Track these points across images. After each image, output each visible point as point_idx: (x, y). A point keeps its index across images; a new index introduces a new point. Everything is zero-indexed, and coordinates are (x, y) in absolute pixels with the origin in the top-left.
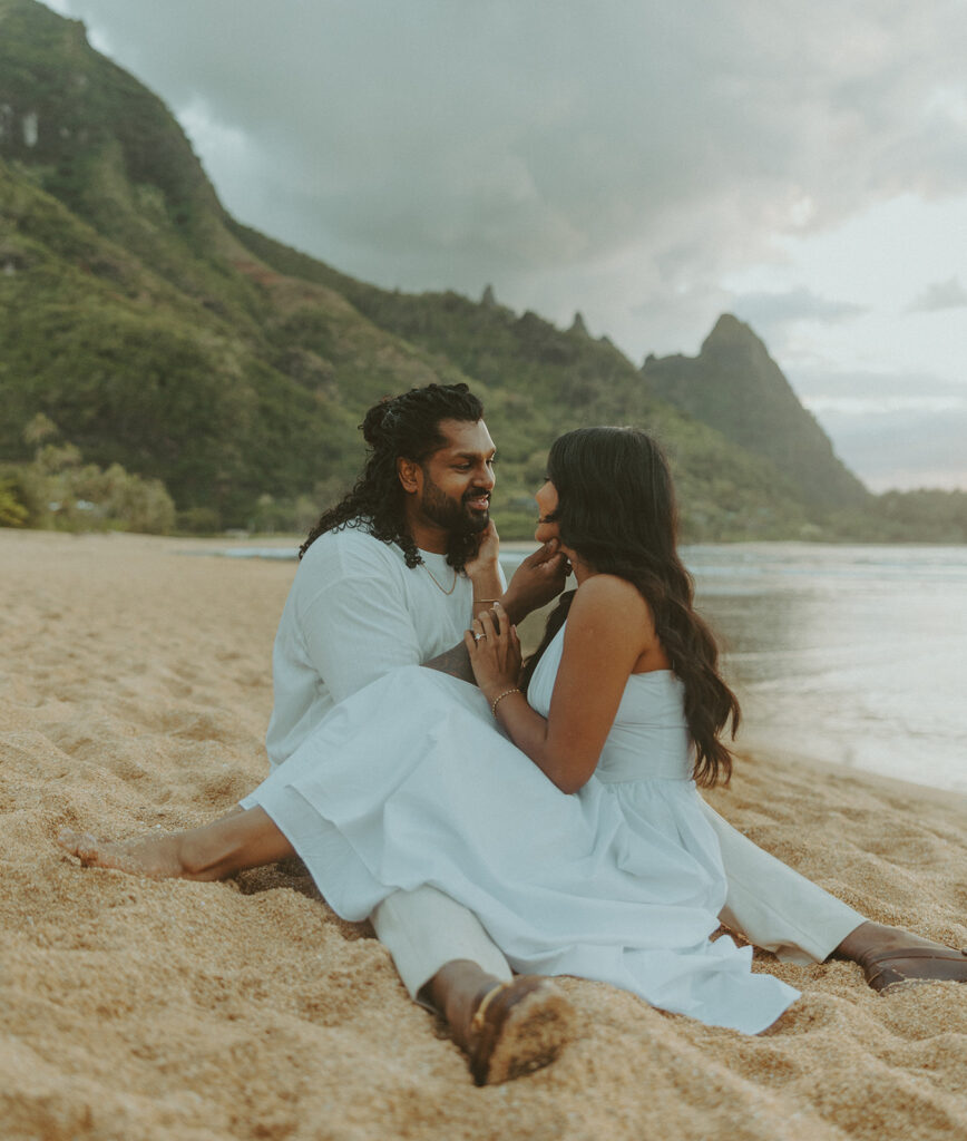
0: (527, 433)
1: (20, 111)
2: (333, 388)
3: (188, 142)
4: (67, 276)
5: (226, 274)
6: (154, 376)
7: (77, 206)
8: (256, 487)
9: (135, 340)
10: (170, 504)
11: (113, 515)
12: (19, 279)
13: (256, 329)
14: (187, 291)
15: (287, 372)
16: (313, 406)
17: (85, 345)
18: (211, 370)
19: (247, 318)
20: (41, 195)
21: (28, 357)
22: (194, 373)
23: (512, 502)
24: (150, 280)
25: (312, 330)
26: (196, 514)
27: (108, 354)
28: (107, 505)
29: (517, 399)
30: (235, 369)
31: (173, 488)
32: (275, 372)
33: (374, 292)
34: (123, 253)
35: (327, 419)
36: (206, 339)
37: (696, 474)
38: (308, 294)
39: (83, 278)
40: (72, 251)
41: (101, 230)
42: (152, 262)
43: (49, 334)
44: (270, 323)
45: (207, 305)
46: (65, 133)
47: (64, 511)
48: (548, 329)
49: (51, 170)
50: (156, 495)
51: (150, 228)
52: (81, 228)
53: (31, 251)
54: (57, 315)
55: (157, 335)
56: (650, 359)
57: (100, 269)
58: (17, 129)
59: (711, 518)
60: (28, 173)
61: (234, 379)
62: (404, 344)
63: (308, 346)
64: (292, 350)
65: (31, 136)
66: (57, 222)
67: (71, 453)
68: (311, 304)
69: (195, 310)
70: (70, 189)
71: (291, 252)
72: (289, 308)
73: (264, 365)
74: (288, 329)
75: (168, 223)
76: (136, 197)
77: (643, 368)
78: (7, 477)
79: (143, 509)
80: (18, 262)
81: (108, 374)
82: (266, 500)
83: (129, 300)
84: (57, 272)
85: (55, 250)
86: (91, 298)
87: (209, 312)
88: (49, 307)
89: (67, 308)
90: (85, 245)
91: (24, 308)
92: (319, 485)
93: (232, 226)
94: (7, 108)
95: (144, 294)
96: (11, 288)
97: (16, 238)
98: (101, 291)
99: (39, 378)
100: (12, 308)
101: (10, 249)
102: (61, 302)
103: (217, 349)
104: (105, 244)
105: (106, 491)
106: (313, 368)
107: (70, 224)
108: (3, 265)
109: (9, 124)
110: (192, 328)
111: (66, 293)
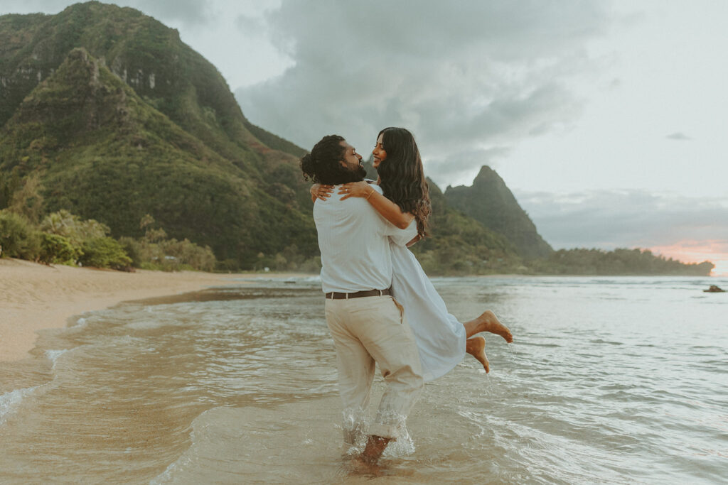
1: (147, 72)
2: (295, 202)
3: (227, 86)
4: (167, 150)
5: (245, 149)
6: (209, 197)
7: (174, 117)
8: (258, 250)
9: (199, 179)
10: (213, 257)
11: (185, 262)
12: (145, 151)
13: (258, 174)
14: (225, 157)
15: (273, 195)
16: (285, 211)
17: (175, 182)
18: (236, 194)
19: (254, 169)
20: (156, 111)
21: (148, 188)
22: (228, 196)
24: (208, 152)
25: (286, 175)
26: (228, 262)
27: (187, 186)
28: (181, 257)
30: (248, 194)
31: (218, 252)
32: (267, 195)
34: (195, 139)
35: (291, 216)
36: (233, 179)
37: (468, 242)
38: (284, 158)
39: (175, 151)
40: (171, 138)
41: (185, 128)
42: (210, 143)
43: (158, 177)
44: (266, 171)
45: (235, 163)
46: (168, 82)
47: (159, 260)
49: (162, 100)
50: (207, 253)
51: (209, 127)
52: (174, 127)
53: (149, 138)
54: (162, 168)
55: (210, 177)
56: (449, 187)
57: (184, 146)
58: (146, 80)
59: (475, 263)
60: (151, 101)
61: (246, 197)
63: (284, 182)
64: (275, 184)
65: (153, 85)
66: (163, 125)
67: (162, 233)
68: (285, 163)
69: (229, 165)
70: (171, 110)
71: (277, 137)
72: (274, 165)
73: (262, 191)
74: (274, 174)
75: (217, 125)
76: (202, 112)
77: (446, 192)
78: (125, 243)
79: (199, 259)
80: (144, 144)
81: (186, 196)
82: (261, 255)
83: (197, 161)
84: (162, 148)
85: (162, 138)
86: (179, 160)
87: (236, 167)
88: (158, 164)
89: (167, 165)
90: (177, 135)
91: (147, 165)
92: (288, 248)
93: (248, 126)
94: (140, 71)
95: (204, 158)
96: (140, 155)
97: (143, 132)
98: (184, 157)
99: (153, 198)
100: (141, 165)
101: (140, 137)
102: (164, 162)
103: (239, 184)
104: (186, 135)
105: (179, 251)
106: (284, 192)
107: (169, 126)
108: (136, 145)
109: (141, 78)
110: (227, 174)
111: (167, 158)
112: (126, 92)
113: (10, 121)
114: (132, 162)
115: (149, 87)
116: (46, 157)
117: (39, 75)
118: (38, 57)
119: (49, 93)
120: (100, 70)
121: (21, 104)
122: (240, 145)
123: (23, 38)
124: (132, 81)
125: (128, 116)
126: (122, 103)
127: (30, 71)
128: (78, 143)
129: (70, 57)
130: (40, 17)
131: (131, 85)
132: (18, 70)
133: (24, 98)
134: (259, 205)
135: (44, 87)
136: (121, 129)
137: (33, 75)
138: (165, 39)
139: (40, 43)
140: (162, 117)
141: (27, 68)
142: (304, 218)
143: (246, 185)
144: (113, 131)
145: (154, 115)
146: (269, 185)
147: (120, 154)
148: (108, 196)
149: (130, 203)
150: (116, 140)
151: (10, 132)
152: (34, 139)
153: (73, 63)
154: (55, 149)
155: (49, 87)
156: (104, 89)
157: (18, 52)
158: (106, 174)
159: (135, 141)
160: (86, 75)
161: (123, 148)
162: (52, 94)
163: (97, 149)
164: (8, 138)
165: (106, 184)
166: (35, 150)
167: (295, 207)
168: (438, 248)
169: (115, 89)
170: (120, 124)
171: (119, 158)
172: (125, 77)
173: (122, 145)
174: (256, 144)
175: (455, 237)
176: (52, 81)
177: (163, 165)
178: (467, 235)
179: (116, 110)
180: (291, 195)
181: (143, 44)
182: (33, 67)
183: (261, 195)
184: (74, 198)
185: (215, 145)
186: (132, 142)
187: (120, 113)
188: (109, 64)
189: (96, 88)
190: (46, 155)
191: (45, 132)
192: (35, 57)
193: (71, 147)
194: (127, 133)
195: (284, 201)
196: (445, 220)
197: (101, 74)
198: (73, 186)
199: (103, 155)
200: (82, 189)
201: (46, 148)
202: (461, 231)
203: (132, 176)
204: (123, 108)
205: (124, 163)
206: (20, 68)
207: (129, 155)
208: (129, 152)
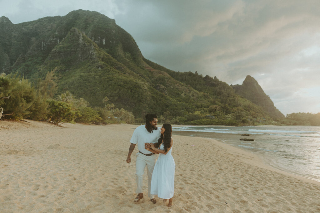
0: (208, 101)
1: (102, 38)
2: (166, 92)
3: (136, 43)
4: (111, 69)
5: (143, 69)
6: (130, 90)
7: (113, 56)
9: (125, 82)
10: (134, 117)
11: (121, 119)
12: (102, 70)
13: (150, 80)
15: (157, 89)
16: (163, 96)
17: (115, 83)
18: (141, 89)
19: (148, 78)
20: (106, 53)
22: (138, 89)
23: (206, 116)
24: (128, 70)
25: (161, 80)
26: (139, 119)
27: (120, 85)
29: (206, 94)
30: (146, 88)
31: (134, 113)
32: (154, 89)
33: (174, 72)
34: (123, 65)
35: (165, 99)
36: (140, 82)
37: (246, 110)
38: (160, 73)
39: (115, 70)
40: (113, 65)
41: (118, 61)
42: (129, 67)
43: (108, 81)
44: (153, 79)
45: (140, 75)
46: (111, 42)
47: (111, 119)
48: (211, 79)
49: (108, 49)
50: (131, 114)
52: (114, 60)
53: (104, 65)
54: (109, 78)
55: (130, 81)
57: (118, 68)
58: (101, 41)
59: (251, 120)
60: (103, 50)
61: (146, 90)
62: (181, 83)
63: (161, 84)
64: (157, 84)
65: (104, 43)
66: (109, 59)
67: (112, 106)
68: (161, 75)
69: (137, 76)
70: (112, 52)
71: (156, 64)
72: (157, 76)
73: (152, 87)
74: (156, 80)
75: (131, 59)
76: (125, 54)
79: (128, 118)
80: (102, 67)
83: (124, 74)
84: (110, 69)
85: (109, 64)
86: (117, 74)
87: (140, 77)
88: (108, 76)
89: (112, 76)
90: (115, 64)
91: (103, 76)
92: (165, 113)
93: (144, 59)
94: (99, 37)
95: (127, 73)
96: (100, 72)
97: (101, 62)
98: (119, 73)
99: (106, 91)
100: (100, 76)
101: (100, 64)
102: (110, 75)
103: (142, 84)
104: (119, 63)
105: (120, 114)
106: (162, 88)
107: (112, 59)
108: (98, 67)
109: (100, 40)
110: (137, 80)
111: (111, 73)
112: (94, 45)
113: (47, 59)
114: (96, 75)
115: (103, 44)
116: (61, 74)
117: (58, 41)
118: (58, 33)
119: (62, 47)
120: (83, 37)
121: (51, 52)
122: (141, 68)
123: (52, 26)
124: (96, 42)
125: (95, 55)
126: (92, 50)
127: (55, 39)
128: (74, 68)
129: (71, 31)
130: (59, 18)
132: (50, 39)
133: (52, 49)
134: (151, 93)
135: (60, 44)
136: (92, 61)
137: (56, 41)
138: (109, 24)
139: (59, 27)
140: (109, 56)
141: (54, 38)
142: (171, 99)
143: (145, 85)
144: (89, 62)
145: (105, 55)
146: (154, 85)
147: (91, 72)
148: (87, 90)
149: (96, 93)
150: (90, 66)
151: (46, 64)
152: (56, 67)
153: (72, 34)
154: (65, 70)
155: (62, 45)
156: (85, 44)
157: (50, 32)
158: (86, 80)
159: (97, 66)
160: (77, 39)
161: (93, 69)
162: (63, 47)
163: (82, 70)
164: (46, 66)
165: (86, 84)
166: (57, 71)
167: (166, 94)
168: (233, 113)
169: (89, 44)
170: (91, 59)
171: (91, 74)
172: (93, 40)
173: (92, 68)
174: (148, 67)
175: (240, 108)
176: (63, 42)
177: (109, 76)
178: (245, 106)
179: (90, 53)
180: (164, 89)
181: (100, 26)
182: (56, 37)
183: (152, 89)
184: (72, 91)
185: (131, 68)
186: (96, 67)
187: (91, 54)
188: (87, 34)
189: (82, 44)
190: (61, 73)
191: (60, 64)
192: (57, 33)
193: (71, 70)
194: (94, 63)
195: (162, 92)
196: (234, 100)
197: (83, 38)
198: (72, 86)
199: (84, 72)
200: (76, 87)
201: (61, 70)
202: (242, 105)
203: (97, 81)
204: (93, 52)
205: (94, 76)
206: (51, 38)
207: (95, 72)
208: (95, 71)
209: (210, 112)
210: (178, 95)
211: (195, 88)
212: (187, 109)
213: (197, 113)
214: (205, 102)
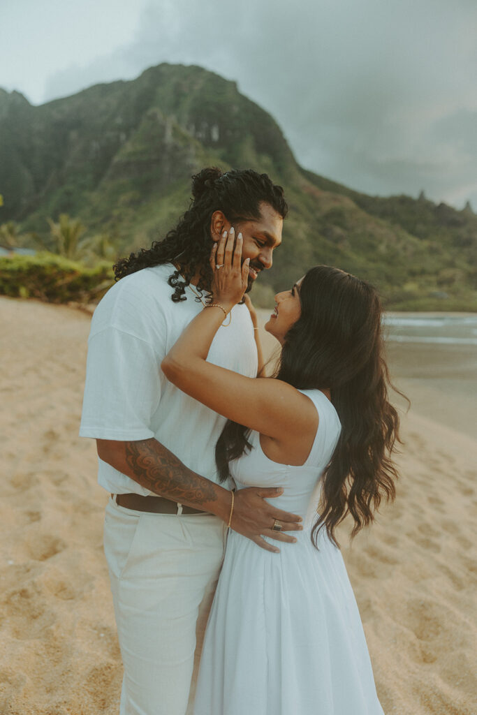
0: (439, 261)
1: (211, 126)
2: (346, 243)
3: (281, 133)
5: (299, 193)
13: (312, 217)
15: (325, 237)
16: (337, 251)
19: (307, 212)
23: (430, 293)
25: (336, 217)
29: (434, 245)
32: (320, 236)
33: (366, 197)
35: (344, 257)
38: (335, 200)
44: (318, 214)
46: (230, 133)
48: (451, 210)
49: (224, 151)
60: (215, 153)
61: (301, 240)
62: (380, 221)
63: (335, 224)
64: (328, 226)
65: (215, 137)
68: (337, 204)
71: (327, 181)
72: (327, 207)
73: (315, 233)
74: (326, 216)
76: (259, 159)
93: (301, 170)
94: (205, 124)
106: (336, 233)
109: (205, 131)
115: (213, 140)
116: (132, 210)
118: (121, 120)
119: (133, 152)
120: (174, 129)
121: (111, 164)
122: (293, 190)
123: (109, 104)
124: (198, 135)
126: (191, 157)
127: (115, 133)
128: (157, 195)
129: (147, 118)
130: (120, 84)
131: (199, 139)
133: (113, 159)
134: (313, 247)
138: (225, 92)
139: (123, 107)
141: (113, 131)
142: (355, 258)
143: (301, 228)
146: (322, 227)
151: (104, 190)
153: (150, 124)
154: (140, 202)
155: (132, 147)
156: (176, 146)
157: (105, 117)
160: (160, 134)
162: (135, 153)
164: (103, 195)
167: (345, 247)
169: (184, 144)
172: (193, 132)
174: (308, 188)
176: (134, 141)
179: (186, 164)
180: (342, 236)
181: (207, 99)
182: (118, 129)
183: (315, 237)
187: (190, 166)
188: (179, 120)
189: (170, 145)
190: (132, 208)
191: (131, 188)
192: (119, 120)
193: (151, 201)
195: (336, 242)
201: (132, 201)
204: (194, 161)
209: (440, 283)
210: (372, 247)
211: (412, 232)
212: (389, 279)
213: (411, 287)
214: (431, 263)
